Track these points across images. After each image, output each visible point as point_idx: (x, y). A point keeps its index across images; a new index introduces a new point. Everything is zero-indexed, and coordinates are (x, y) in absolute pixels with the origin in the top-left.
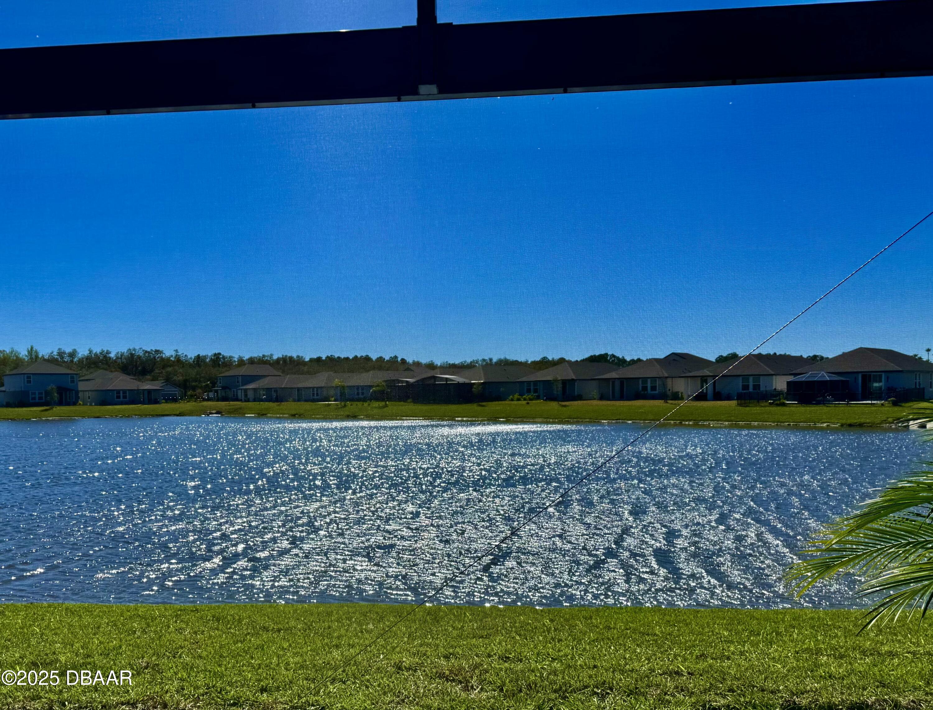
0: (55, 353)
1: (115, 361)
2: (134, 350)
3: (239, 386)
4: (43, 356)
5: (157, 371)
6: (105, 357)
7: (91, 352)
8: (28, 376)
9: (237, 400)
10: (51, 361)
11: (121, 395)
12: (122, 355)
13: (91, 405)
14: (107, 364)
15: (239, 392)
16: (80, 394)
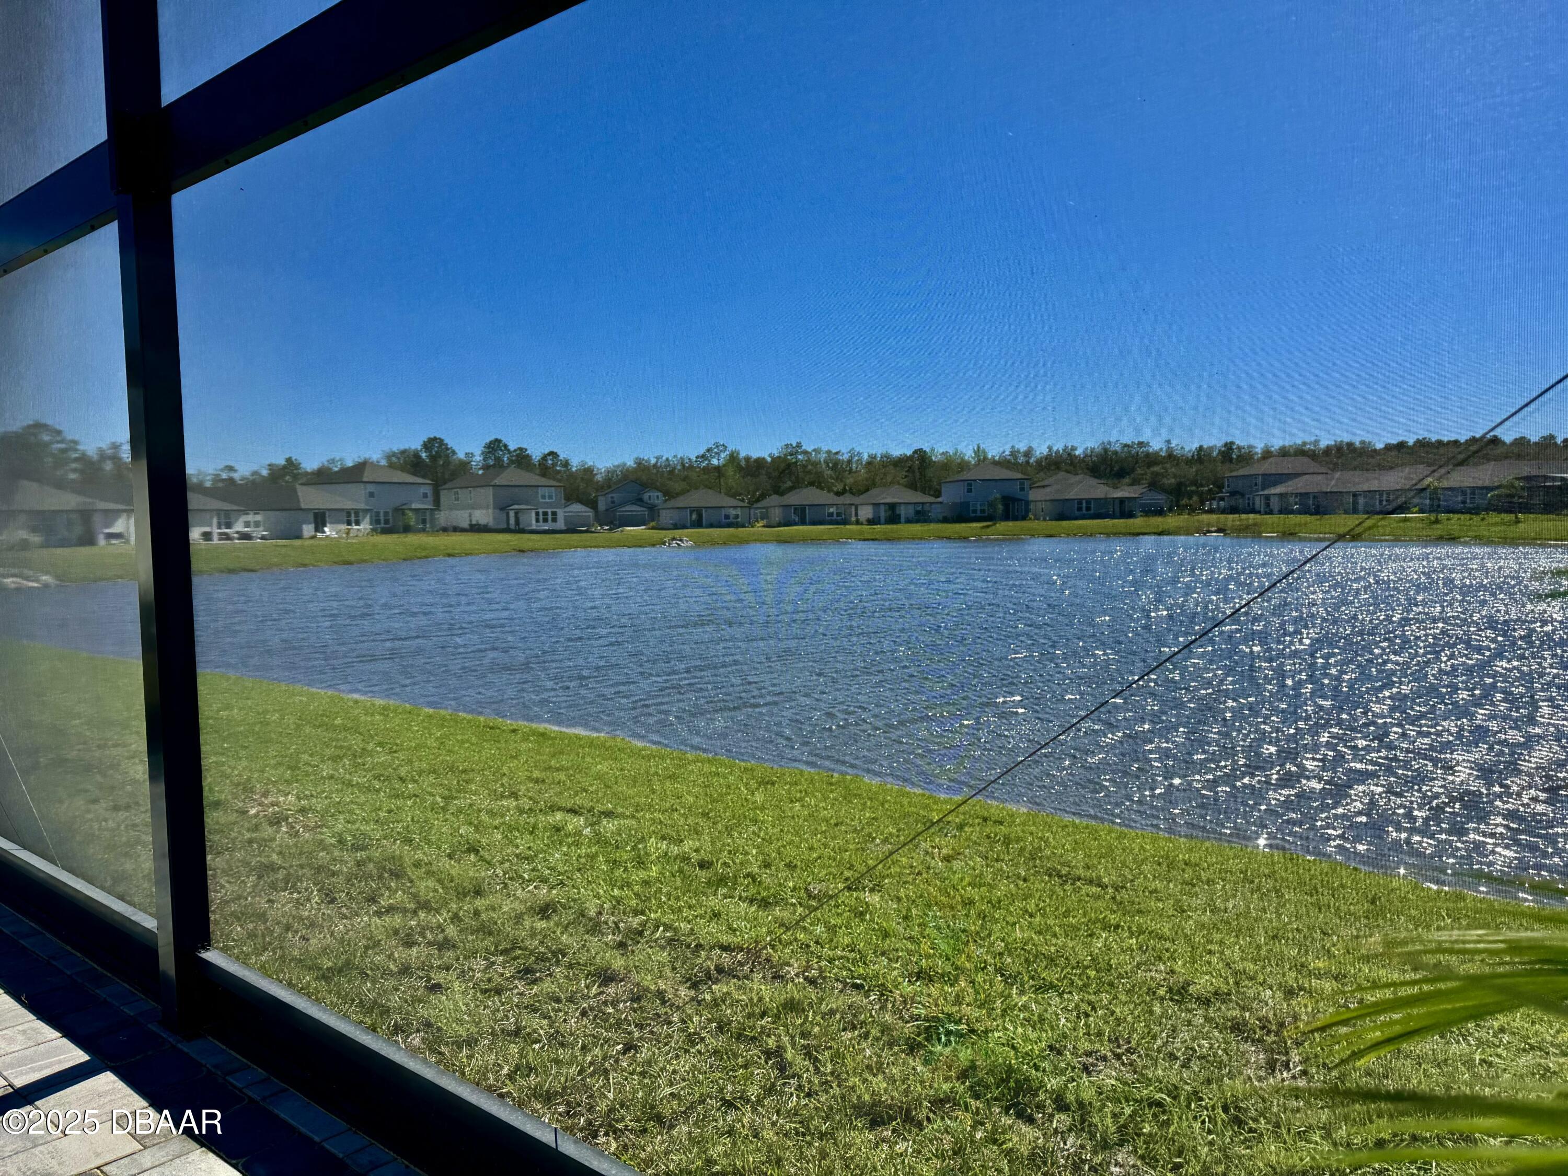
0: (1007, 453)
1: (1083, 461)
2: (1109, 443)
3: (1257, 491)
4: (993, 457)
5: (1139, 471)
6: (1069, 454)
7: (1050, 449)
8: (969, 484)
9: (1253, 511)
10: (1002, 463)
11: (1084, 505)
12: (1092, 450)
13: (1045, 520)
14: (1072, 464)
15: (1257, 499)
16: (1032, 506)
